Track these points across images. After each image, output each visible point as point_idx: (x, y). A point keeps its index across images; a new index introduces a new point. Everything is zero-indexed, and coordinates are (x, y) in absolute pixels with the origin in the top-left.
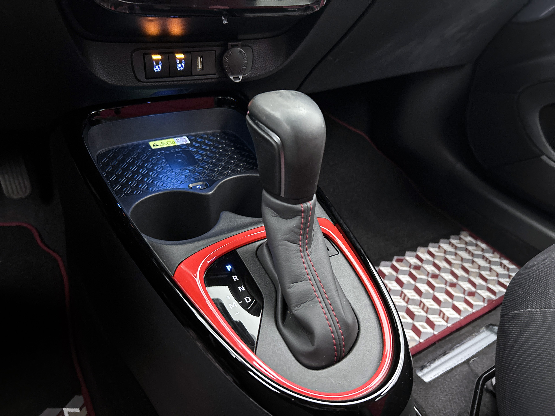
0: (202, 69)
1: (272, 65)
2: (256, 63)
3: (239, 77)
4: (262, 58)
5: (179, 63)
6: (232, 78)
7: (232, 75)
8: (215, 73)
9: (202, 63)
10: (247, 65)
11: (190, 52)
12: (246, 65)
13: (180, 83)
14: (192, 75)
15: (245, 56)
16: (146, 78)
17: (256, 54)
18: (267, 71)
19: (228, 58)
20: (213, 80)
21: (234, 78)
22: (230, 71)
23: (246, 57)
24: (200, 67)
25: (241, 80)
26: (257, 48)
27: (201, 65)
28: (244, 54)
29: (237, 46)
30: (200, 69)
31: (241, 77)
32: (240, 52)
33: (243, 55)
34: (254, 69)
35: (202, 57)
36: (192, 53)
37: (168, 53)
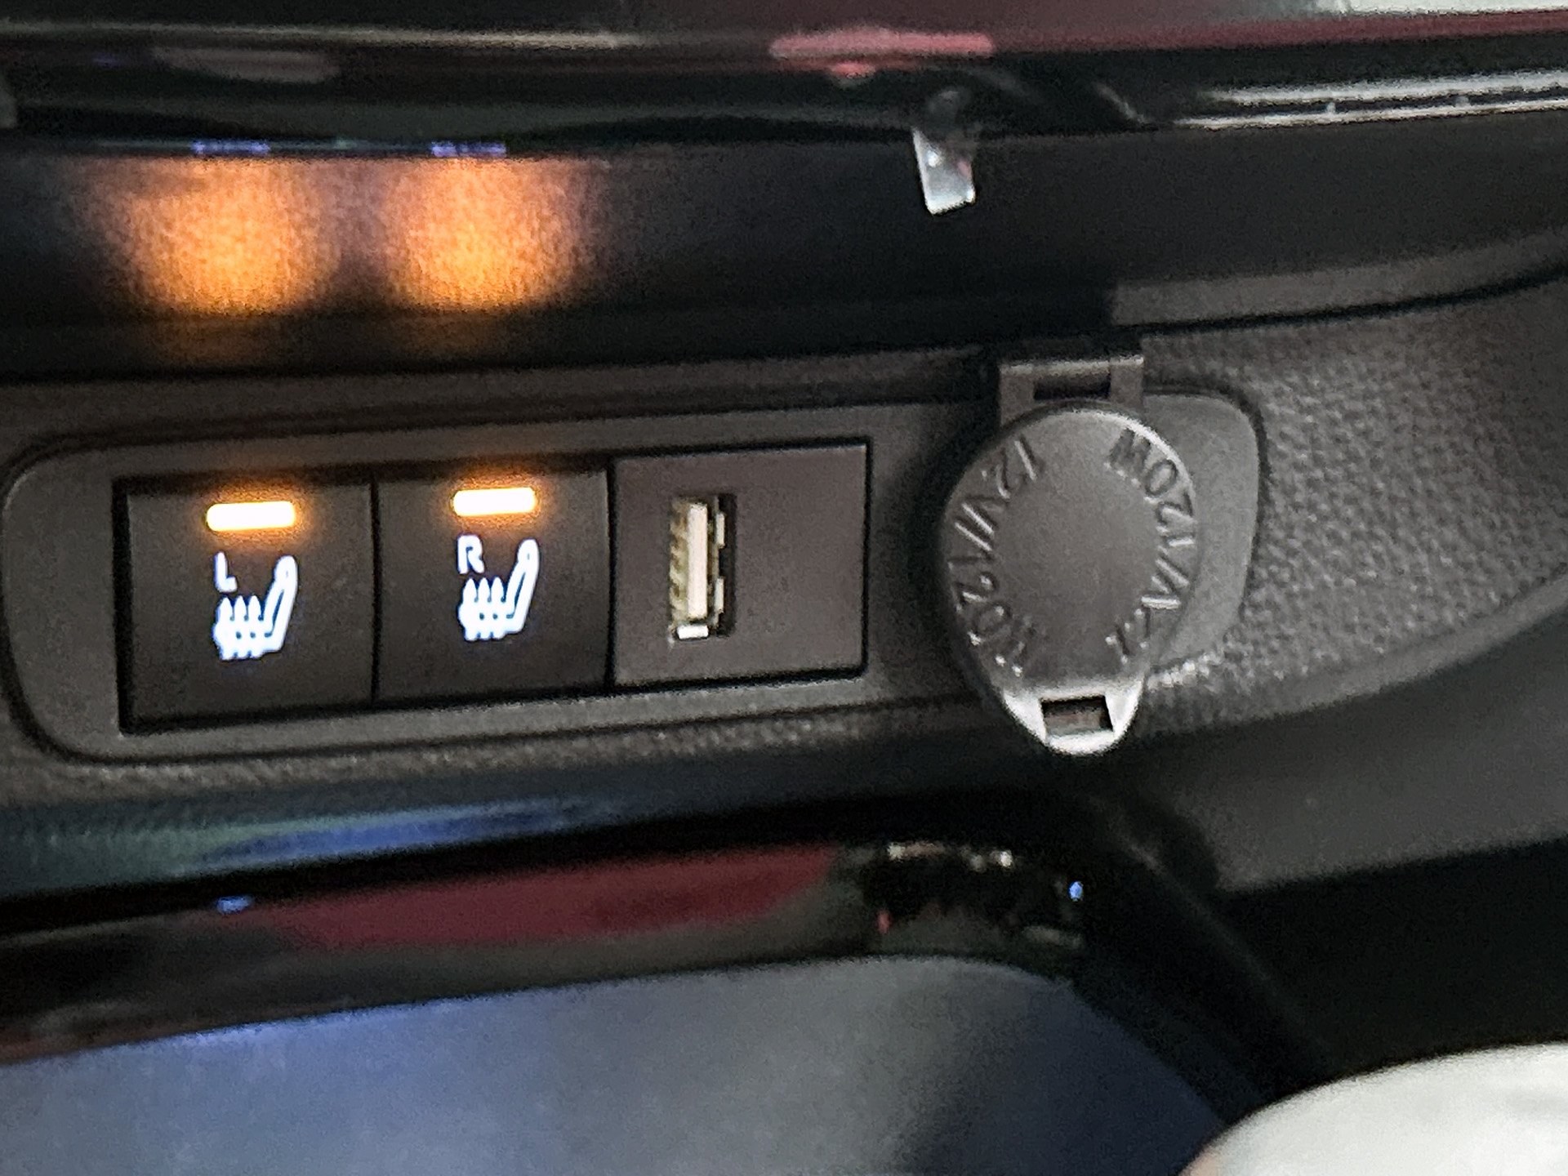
0: (723, 625)
1: (1467, 566)
2: (1292, 553)
3: (1099, 702)
4: (1350, 500)
5: (479, 567)
6: (1025, 709)
7: (1039, 674)
8: (852, 657)
9: (724, 561)
10: (1193, 577)
11: (603, 461)
12: (1182, 581)
13: (483, 764)
14: (608, 687)
15: (1174, 495)
16: (130, 723)
17: (1298, 467)
18: (1411, 624)
19: (997, 510)
20: (836, 728)
21: (1048, 707)
22: (1012, 644)
23: (1186, 496)
24: (698, 608)
25: (1120, 725)
26: (1309, 400)
27: (710, 578)
28: (1166, 472)
29: (1098, 391)
30: (695, 622)
31: (1123, 704)
32: (1129, 451)
33: (1155, 486)
34: (1266, 614)
35: (724, 504)
36: (624, 466)
37: (371, 475)
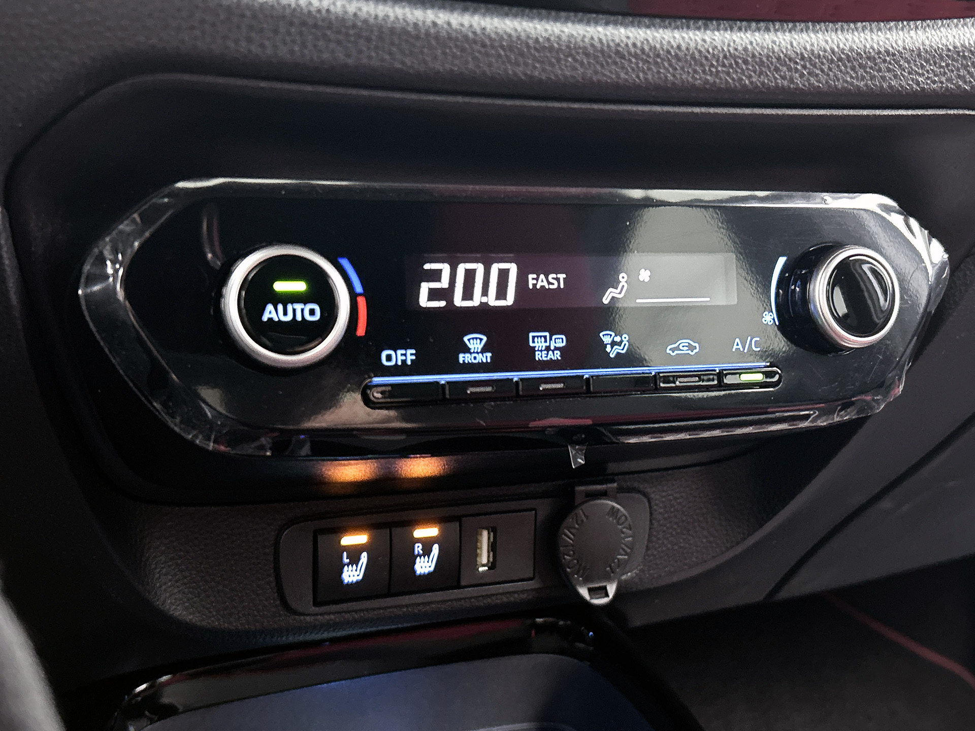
0: (492, 566)
1: (710, 542)
2: (659, 539)
3: (605, 588)
4: (676, 523)
5: (421, 552)
6: (584, 592)
7: (586, 580)
8: (531, 575)
9: (493, 547)
10: (632, 549)
11: (458, 519)
12: (629, 551)
13: (419, 611)
14: (458, 586)
15: (626, 524)
16: (316, 603)
17: (661, 513)
18: (694, 559)
19: (573, 531)
20: (524, 596)
21: (590, 590)
22: (579, 571)
23: (630, 525)
24: (485, 561)
25: (611, 595)
26: (664, 494)
27: (488, 552)
28: (623, 518)
29: (604, 494)
30: (483, 565)
31: (612, 589)
32: (613, 512)
33: (621, 522)
34: (652, 558)
35: (493, 530)
36: (464, 519)
37: (390, 525)
